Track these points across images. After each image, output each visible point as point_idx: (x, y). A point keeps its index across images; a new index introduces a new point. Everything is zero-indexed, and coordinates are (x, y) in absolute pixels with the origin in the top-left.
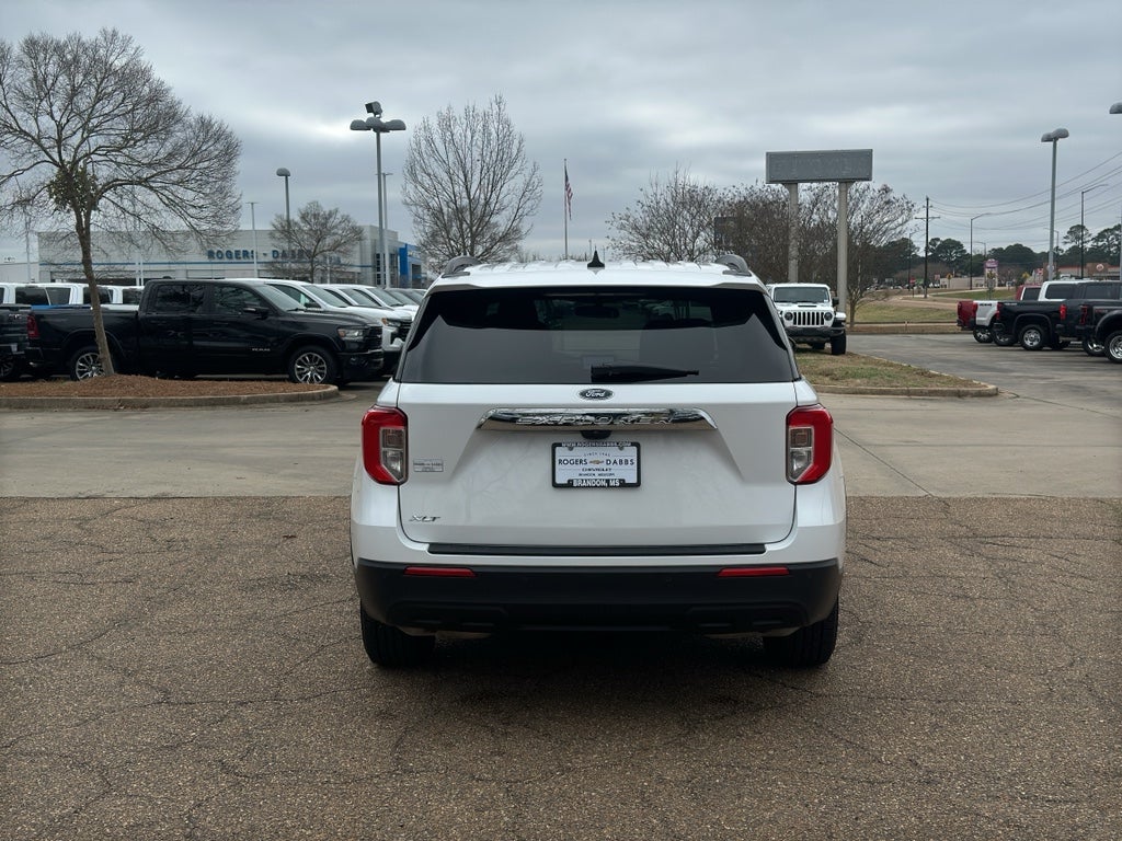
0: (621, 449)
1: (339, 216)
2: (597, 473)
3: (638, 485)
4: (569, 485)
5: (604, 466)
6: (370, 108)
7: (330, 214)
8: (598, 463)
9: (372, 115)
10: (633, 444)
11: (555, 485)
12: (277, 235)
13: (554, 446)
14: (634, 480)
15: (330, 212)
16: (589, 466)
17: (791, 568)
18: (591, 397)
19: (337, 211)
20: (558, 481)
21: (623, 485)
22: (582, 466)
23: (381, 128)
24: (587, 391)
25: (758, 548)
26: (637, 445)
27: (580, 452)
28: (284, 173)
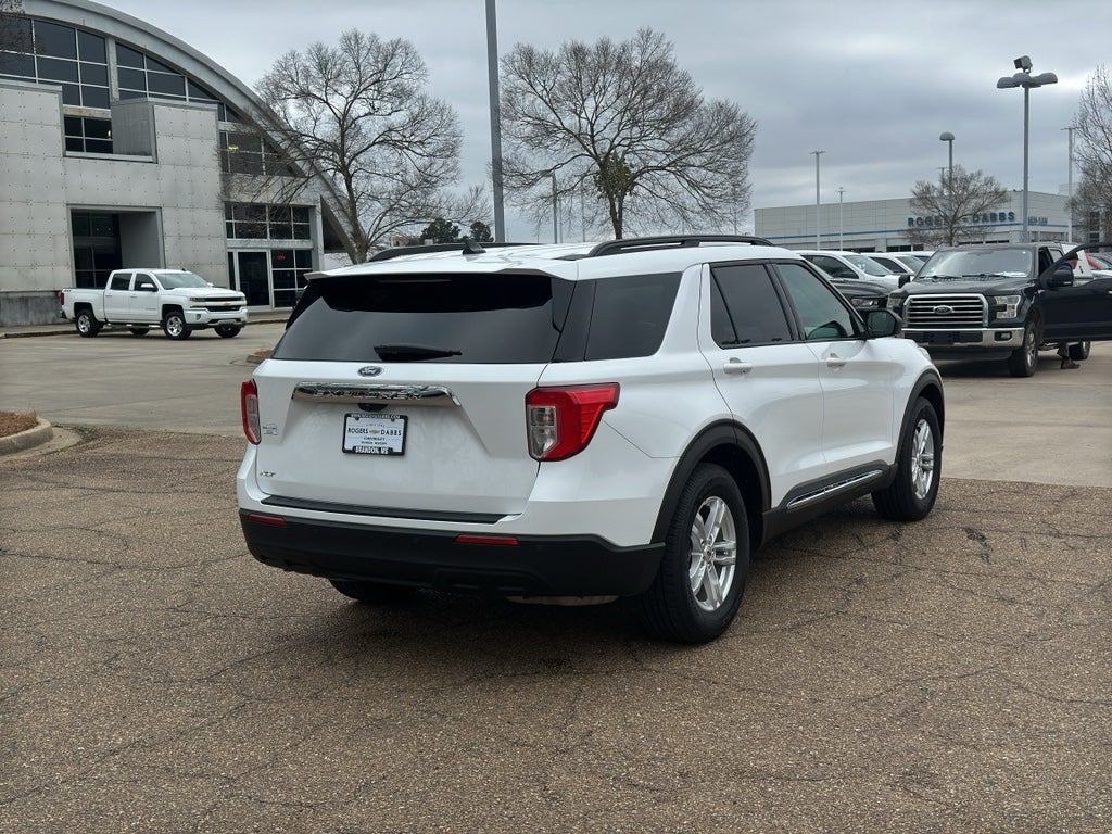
0: (393, 420)
1: (982, 178)
2: (374, 441)
3: (402, 454)
4: (353, 452)
5: (379, 435)
6: (1018, 63)
7: (972, 176)
8: (376, 432)
9: (1021, 70)
10: (401, 417)
11: (344, 451)
12: (916, 202)
13: (348, 415)
14: (398, 449)
15: (972, 175)
16: (369, 435)
17: (520, 539)
18: (365, 374)
19: (979, 174)
20: (346, 448)
21: (391, 453)
22: (363, 435)
23: (1030, 83)
24: (363, 369)
25: (493, 518)
26: (406, 418)
27: (365, 422)
28: (948, 138)
